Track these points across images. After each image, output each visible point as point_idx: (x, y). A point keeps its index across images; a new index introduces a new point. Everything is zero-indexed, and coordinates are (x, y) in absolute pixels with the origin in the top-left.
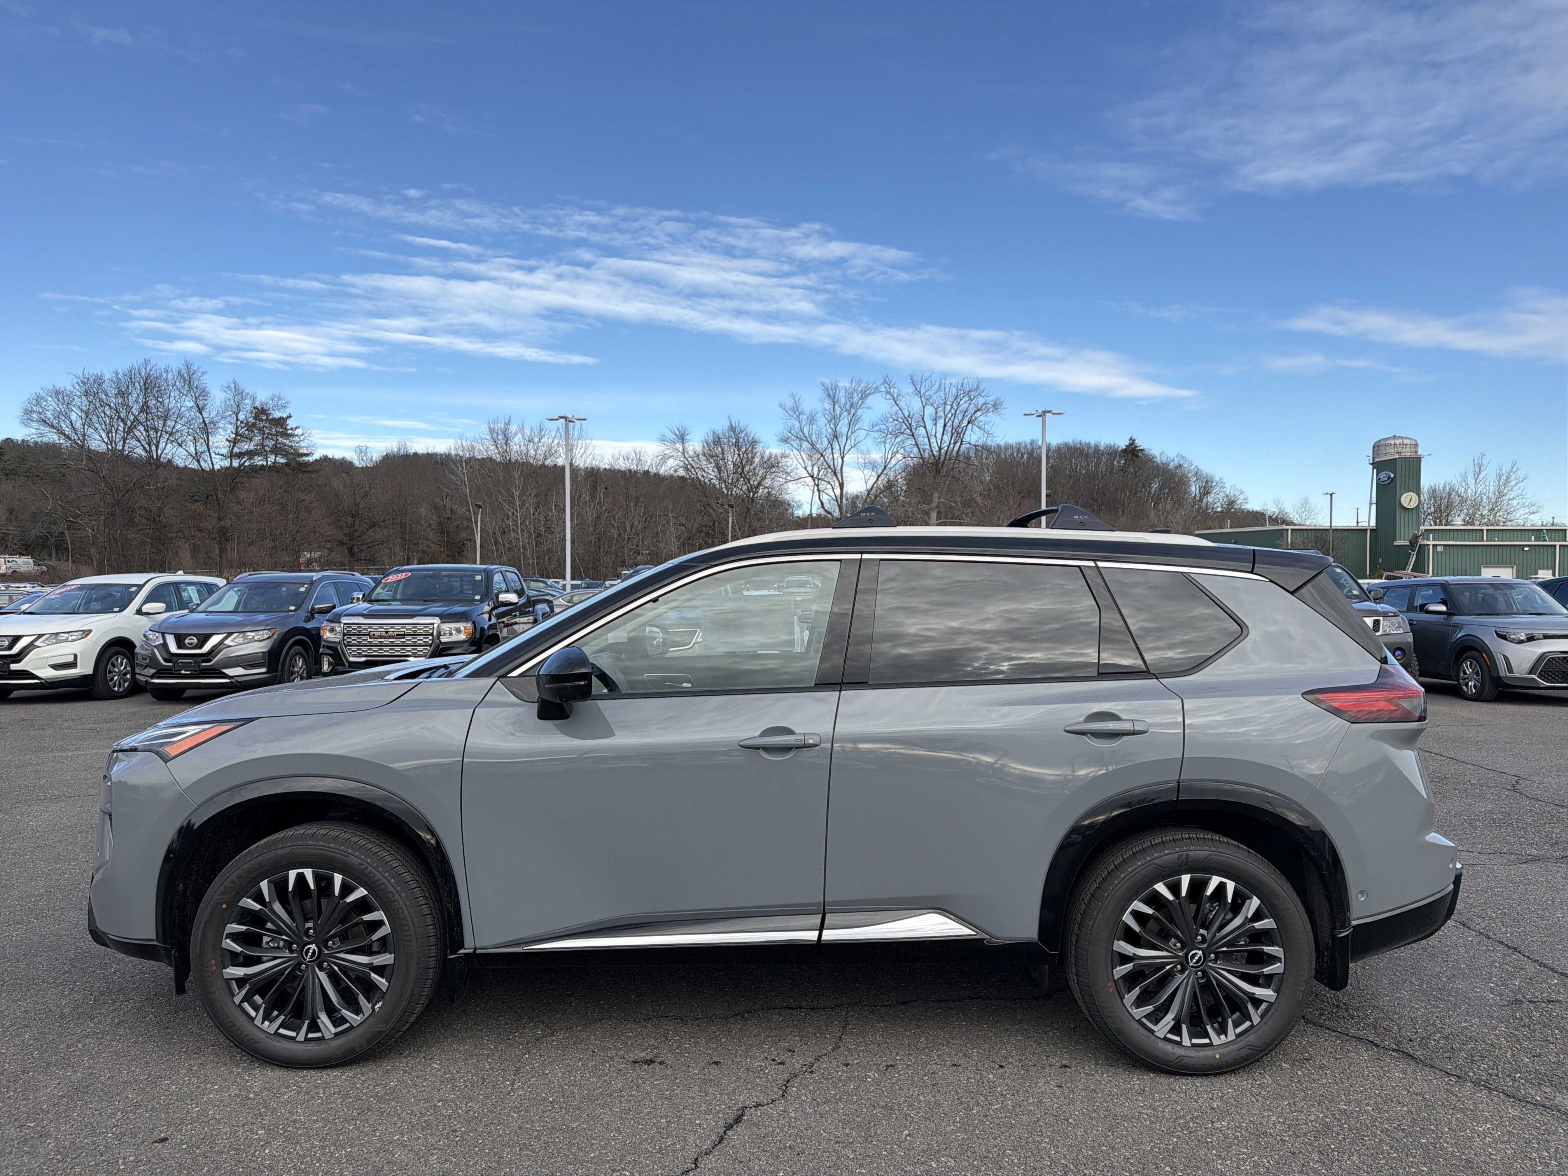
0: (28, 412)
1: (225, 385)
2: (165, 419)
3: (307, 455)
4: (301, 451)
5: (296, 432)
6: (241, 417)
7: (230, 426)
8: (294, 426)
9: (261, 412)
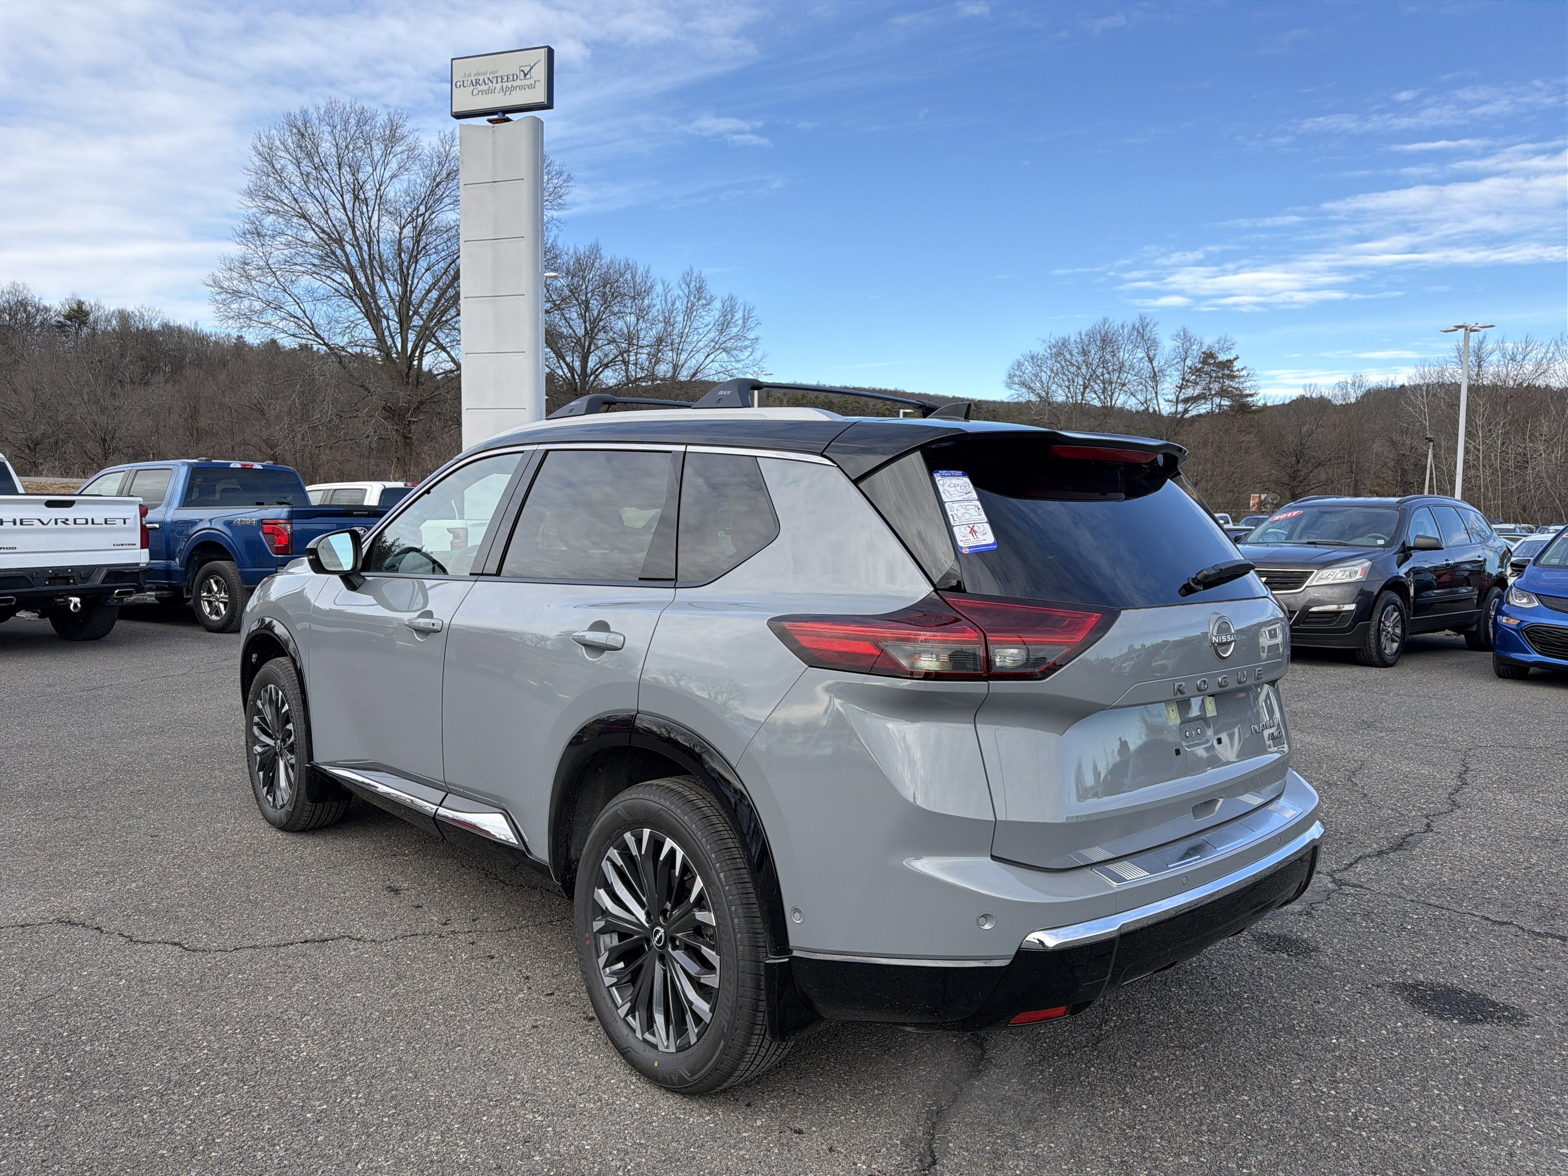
0: (1011, 377)
1: (1176, 333)
2: (1120, 370)
3: (1251, 395)
4: (1247, 392)
5: (1242, 373)
6: (1189, 362)
7: (1177, 373)
8: (1240, 367)
9: (1208, 357)
